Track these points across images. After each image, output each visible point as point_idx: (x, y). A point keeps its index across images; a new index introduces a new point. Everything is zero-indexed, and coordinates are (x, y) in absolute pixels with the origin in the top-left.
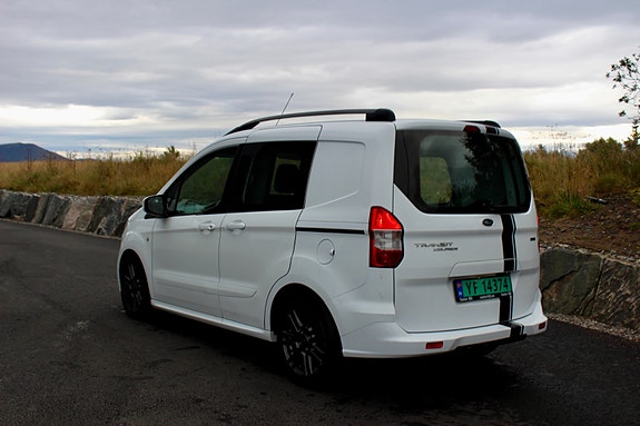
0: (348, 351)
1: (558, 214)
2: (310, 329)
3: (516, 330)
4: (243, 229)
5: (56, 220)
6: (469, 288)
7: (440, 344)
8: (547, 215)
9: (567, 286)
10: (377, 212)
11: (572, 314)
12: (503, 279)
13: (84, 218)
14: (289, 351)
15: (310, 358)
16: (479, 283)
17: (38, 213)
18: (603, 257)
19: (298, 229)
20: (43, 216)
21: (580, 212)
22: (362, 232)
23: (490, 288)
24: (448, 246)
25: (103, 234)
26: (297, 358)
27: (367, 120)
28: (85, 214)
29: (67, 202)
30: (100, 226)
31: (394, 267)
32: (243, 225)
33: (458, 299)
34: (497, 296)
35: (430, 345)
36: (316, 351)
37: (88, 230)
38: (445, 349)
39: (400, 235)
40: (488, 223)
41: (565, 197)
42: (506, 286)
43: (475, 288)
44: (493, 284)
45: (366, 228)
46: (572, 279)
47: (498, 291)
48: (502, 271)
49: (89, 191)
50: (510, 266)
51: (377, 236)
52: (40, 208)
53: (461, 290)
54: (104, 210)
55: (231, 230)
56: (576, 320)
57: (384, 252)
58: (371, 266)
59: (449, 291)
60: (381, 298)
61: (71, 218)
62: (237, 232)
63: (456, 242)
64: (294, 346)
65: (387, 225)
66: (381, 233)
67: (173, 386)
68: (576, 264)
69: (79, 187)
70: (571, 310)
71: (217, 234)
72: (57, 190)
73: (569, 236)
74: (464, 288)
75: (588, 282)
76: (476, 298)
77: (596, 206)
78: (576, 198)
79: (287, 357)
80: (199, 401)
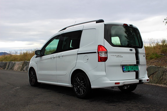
0: (93, 86)
1: (151, 58)
2: (82, 82)
3: (140, 81)
4: (62, 56)
5: (12, 69)
6: (126, 68)
7: (119, 83)
8: (148, 59)
9: (155, 76)
10: (100, 46)
11: (156, 83)
12: (136, 66)
13: (20, 67)
14: (76, 89)
15: (82, 90)
16: (129, 67)
17: (7, 67)
18: (164, 67)
19: (78, 54)
20: (8, 68)
21: (157, 57)
22: (96, 52)
23: (133, 69)
24: (120, 56)
25: (25, 71)
26: (79, 91)
27: (96, 23)
28: (20, 66)
29: (15, 63)
30: (24, 69)
31: (105, 62)
32: (63, 55)
33: (123, 71)
34: (135, 71)
35: (116, 83)
36: (84, 88)
37: (21, 70)
38: (120, 85)
39: (106, 53)
40: (131, 50)
41: (153, 54)
42: (137, 68)
43: (128, 68)
44: (133, 67)
45: (97, 51)
46: (156, 73)
47: (135, 70)
48: (136, 64)
49: (21, 60)
50: (138, 63)
51: (100, 53)
52: (7, 65)
53: (124, 69)
54: (25, 65)
55: (59, 57)
56: (158, 85)
57: (102, 57)
58: (98, 61)
59: (120, 69)
60: (102, 70)
61: (16, 67)
62: (61, 57)
63: (122, 55)
64: (78, 87)
65: (102, 50)
66: (101, 52)
67: (43, 99)
68: (157, 69)
69: (18, 60)
70: (156, 82)
71: (55, 59)
72: (12, 60)
73: (155, 64)
74: (125, 68)
75: (161, 74)
76: (129, 71)
77: (162, 56)
78: (156, 54)
79: (76, 91)
80: (50, 102)
